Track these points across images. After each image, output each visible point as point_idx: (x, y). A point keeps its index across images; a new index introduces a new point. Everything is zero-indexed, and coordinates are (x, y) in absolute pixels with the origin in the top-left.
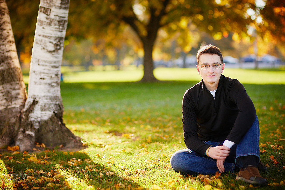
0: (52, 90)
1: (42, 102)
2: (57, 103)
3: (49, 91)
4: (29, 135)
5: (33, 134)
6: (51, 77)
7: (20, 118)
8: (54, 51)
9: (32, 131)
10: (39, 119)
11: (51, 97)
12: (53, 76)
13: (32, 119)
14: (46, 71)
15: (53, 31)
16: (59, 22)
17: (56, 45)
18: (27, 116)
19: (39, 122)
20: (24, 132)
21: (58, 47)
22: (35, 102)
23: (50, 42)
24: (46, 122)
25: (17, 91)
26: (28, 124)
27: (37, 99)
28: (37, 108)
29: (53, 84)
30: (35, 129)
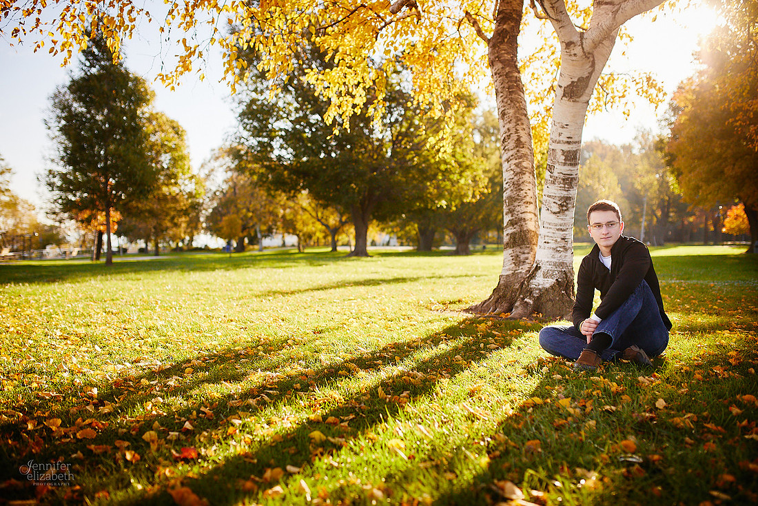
0: (558, 255)
1: (544, 268)
2: (563, 270)
3: (553, 257)
4: (526, 302)
5: (531, 302)
6: (556, 241)
7: (523, 283)
8: (559, 213)
9: (530, 299)
10: (540, 287)
11: (556, 263)
12: (559, 240)
13: (533, 286)
14: (550, 235)
15: (557, 190)
16: (563, 180)
17: (561, 205)
18: (528, 282)
19: (540, 290)
20: (523, 299)
21: (564, 208)
22: (538, 268)
23: (554, 203)
24: (547, 290)
25: (526, 255)
26: (527, 291)
27: (541, 265)
28: (540, 274)
29: (558, 249)
30: (534, 297)
